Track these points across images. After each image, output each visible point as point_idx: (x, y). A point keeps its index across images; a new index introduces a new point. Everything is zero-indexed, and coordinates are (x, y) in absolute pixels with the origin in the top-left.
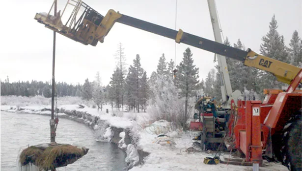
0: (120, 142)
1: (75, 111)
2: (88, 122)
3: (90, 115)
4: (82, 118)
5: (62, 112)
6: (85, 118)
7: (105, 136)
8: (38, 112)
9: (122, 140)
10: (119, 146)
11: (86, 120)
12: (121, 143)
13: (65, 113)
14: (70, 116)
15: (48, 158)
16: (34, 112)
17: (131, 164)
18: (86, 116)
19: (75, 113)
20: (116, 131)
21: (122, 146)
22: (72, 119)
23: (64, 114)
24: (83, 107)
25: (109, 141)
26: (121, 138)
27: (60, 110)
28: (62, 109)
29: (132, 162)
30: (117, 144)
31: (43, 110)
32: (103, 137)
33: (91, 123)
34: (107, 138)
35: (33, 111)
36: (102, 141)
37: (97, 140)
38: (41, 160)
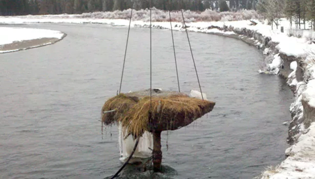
0: (289, 76)
1: (244, 30)
2: (259, 43)
3: (261, 35)
4: (252, 38)
5: (230, 31)
6: (255, 39)
7: (271, 66)
8: (204, 30)
9: (293, 74)
10: (288, 82)
11: (257, 41)
12: (291, 77)
13: (234, 31)
14: (240, 36)
15: (138, 117)
16: (199, 30)
17: (296, 116)
18: (256, 35)
19: (245, 32)
20: (287, 59)
21: (291, 82)
22: (242, 40)
23: (232, 33)
24: (256, 24)
25: (276, 73)
26: (293, 70)
27: (228, 27)
28: (231, 26)
29: (299, 113)
30: (286, 78)
31: (209, 28)
32: (269, 68)
33: (261, 46)
34: (274, 69)
35: (199, 28)
36: (267, 72)
37: (260, 71)
38: (127, 119)
